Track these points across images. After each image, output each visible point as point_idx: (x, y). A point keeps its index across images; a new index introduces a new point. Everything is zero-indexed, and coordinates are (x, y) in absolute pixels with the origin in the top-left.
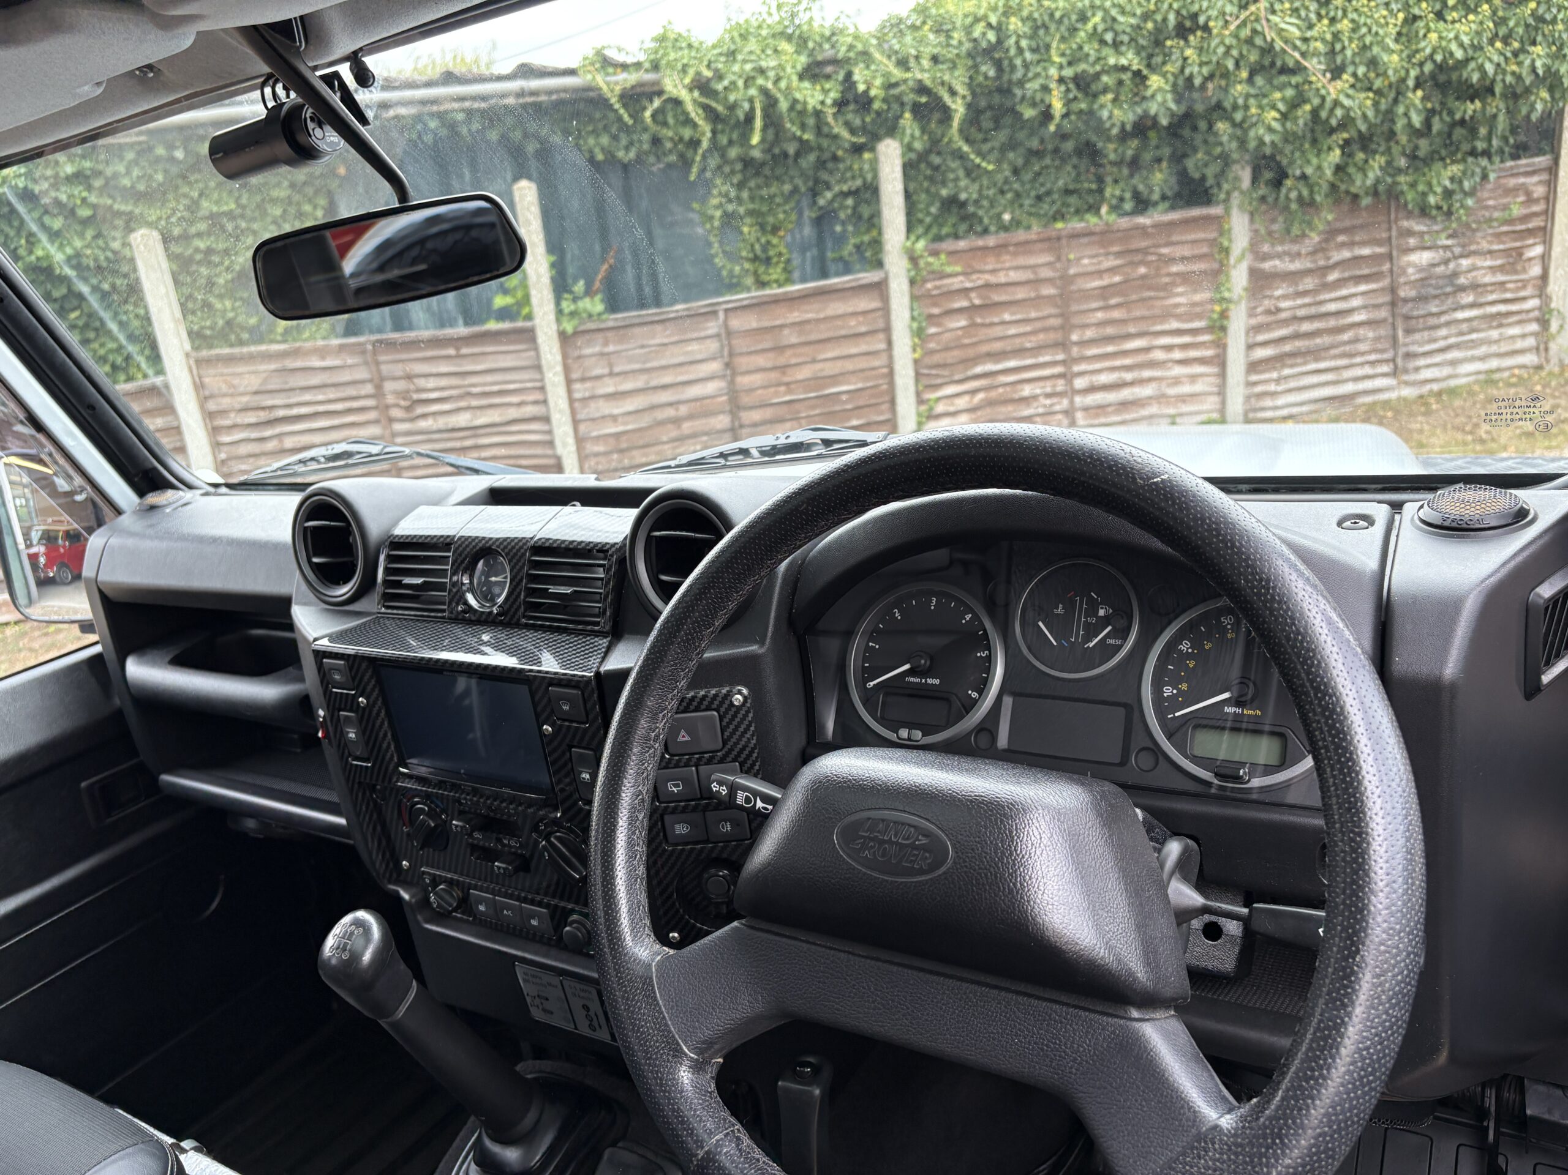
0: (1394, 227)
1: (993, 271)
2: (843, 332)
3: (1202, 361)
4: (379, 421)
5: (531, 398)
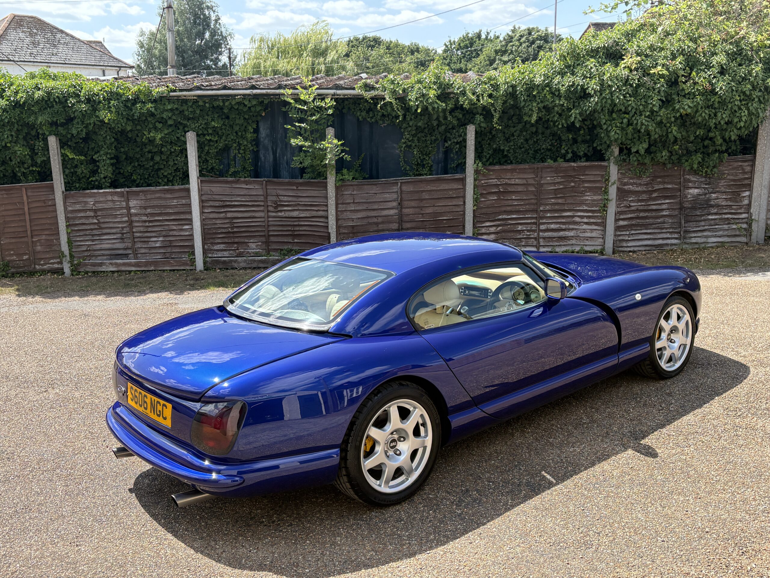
0: (682, 178)
1: (509, 179)
2: (447, 196)
3: (596, 224)
4: (263, 211)
5: (322, 209)
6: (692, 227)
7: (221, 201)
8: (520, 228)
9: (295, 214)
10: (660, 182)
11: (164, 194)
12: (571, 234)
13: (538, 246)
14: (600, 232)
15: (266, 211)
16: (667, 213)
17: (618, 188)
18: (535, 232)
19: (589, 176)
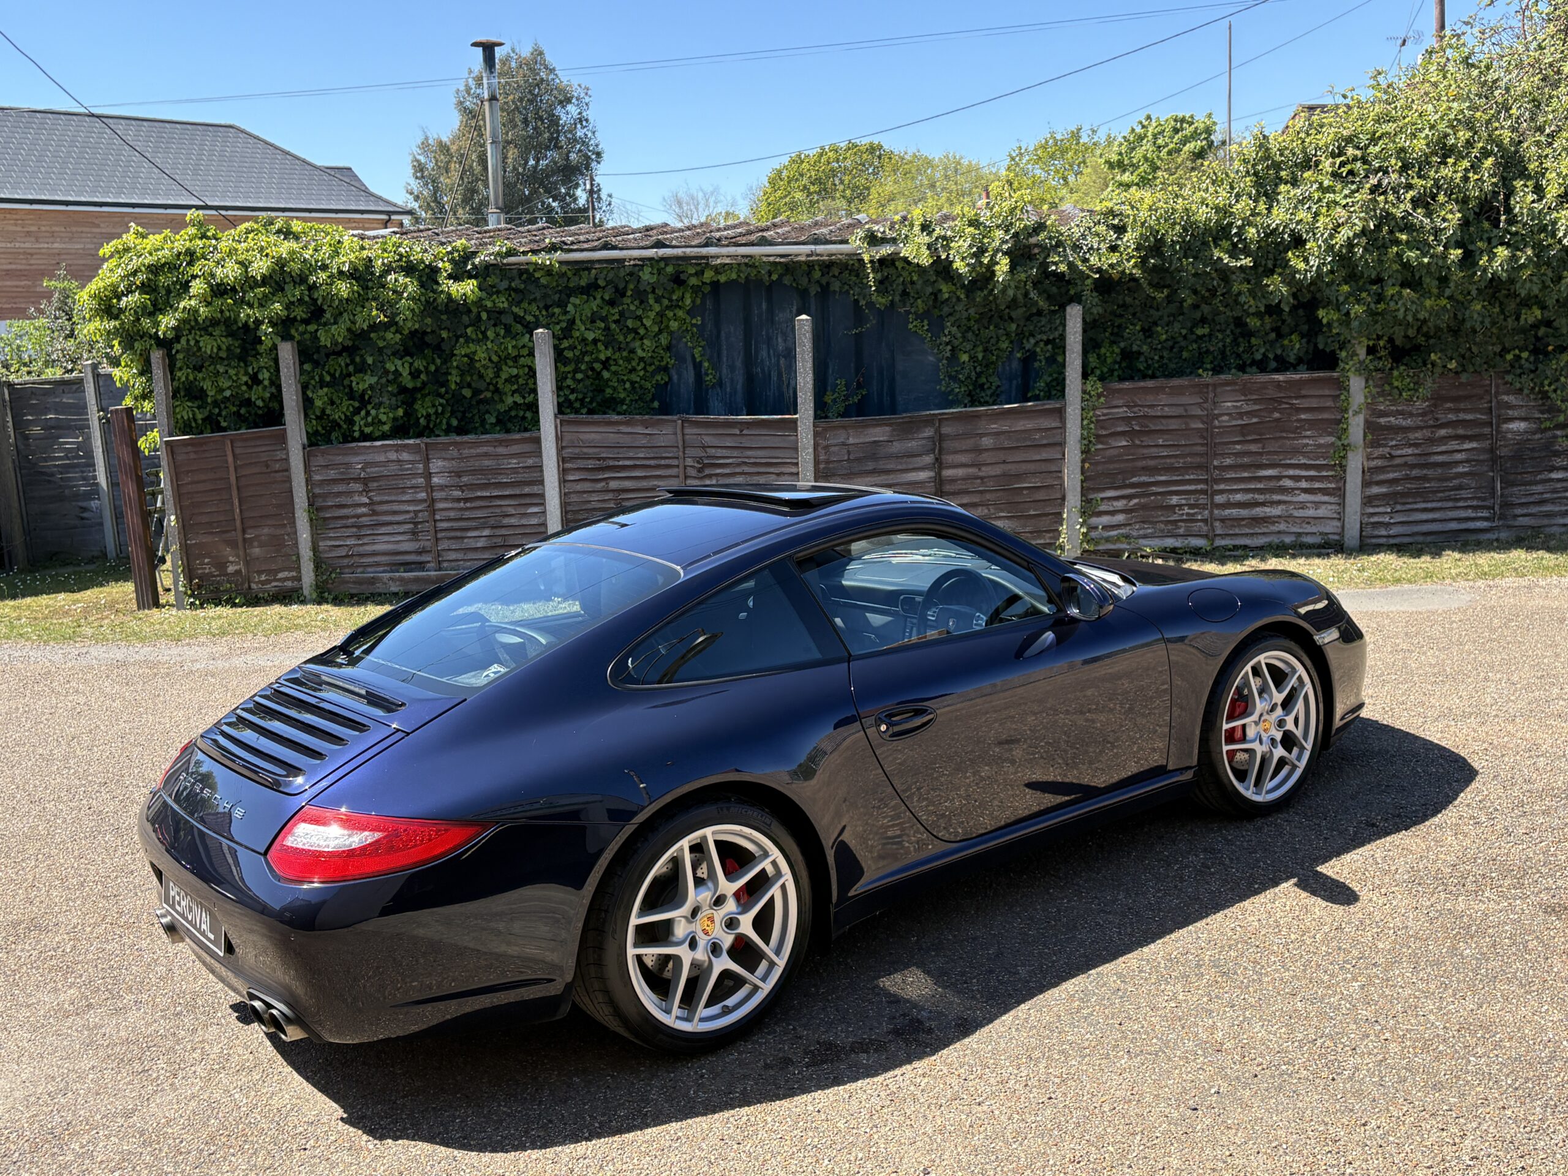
0: (1494, 400)
1: (1152, 406)
2: (1029, 443)
3: (1324, 491)
4: (676, 476)
6: (1517, 494)
7: (599, 459)
8: (1175, 500)
10: (1450, 409)
11: (495, 447)
12: (1276, 511)
13: (1210, 537)
14: (1333, 507)
15: (682, 476)
16: (1466, 469)
17: (1366, 421)
18: (1204, 509)
19: (1308, 400)
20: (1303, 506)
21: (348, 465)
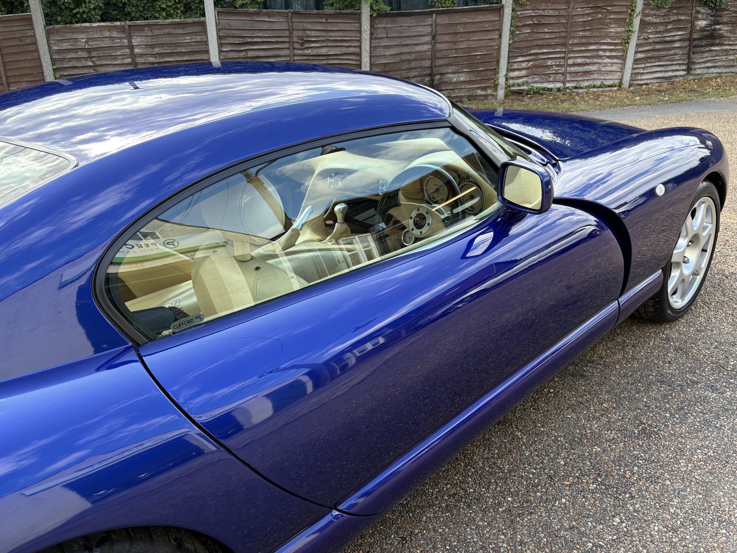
0: (694, 9)
1: (544, 10)
2: (482, 29)
3: (616, 57)
4: (289, 48)
5: (354, 44)
6: (696, 58)
7: (241, 37)
8: (549, 63)
9: (324, 51)
10: (675, 13)
11: (175, 28)
12: (594, 68)
13: (564, 83)
14: (619, 65)
15: (291, 49)
16: (678, 45)
17: (641, 19)
18: (563, 67)
19: (616, 7)
20: (606, 65)
21: (76, 40)
